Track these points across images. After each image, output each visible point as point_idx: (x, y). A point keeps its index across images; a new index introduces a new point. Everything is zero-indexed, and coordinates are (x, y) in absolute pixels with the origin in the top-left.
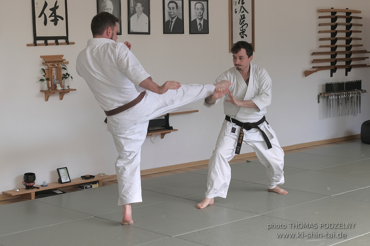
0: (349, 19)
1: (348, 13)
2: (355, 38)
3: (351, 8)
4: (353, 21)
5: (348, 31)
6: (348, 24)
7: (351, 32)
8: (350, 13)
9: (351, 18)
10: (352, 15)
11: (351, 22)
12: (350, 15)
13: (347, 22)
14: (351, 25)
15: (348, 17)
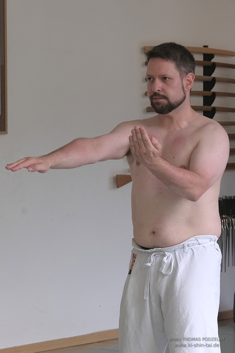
0: (209, 69)
1: (208, 57)
2: (223, 108)
3: (214, 45)
4: (217, 73)
5: (208, 93)
6: (208, 78)
7: (214, 95)
8: (211, 56)
9: (214, 66)
10: (215, 60)
11: (213, 75)
12: (213, 60)
13: (205, 74)
14: (214, 81)
15: (207, 63)
